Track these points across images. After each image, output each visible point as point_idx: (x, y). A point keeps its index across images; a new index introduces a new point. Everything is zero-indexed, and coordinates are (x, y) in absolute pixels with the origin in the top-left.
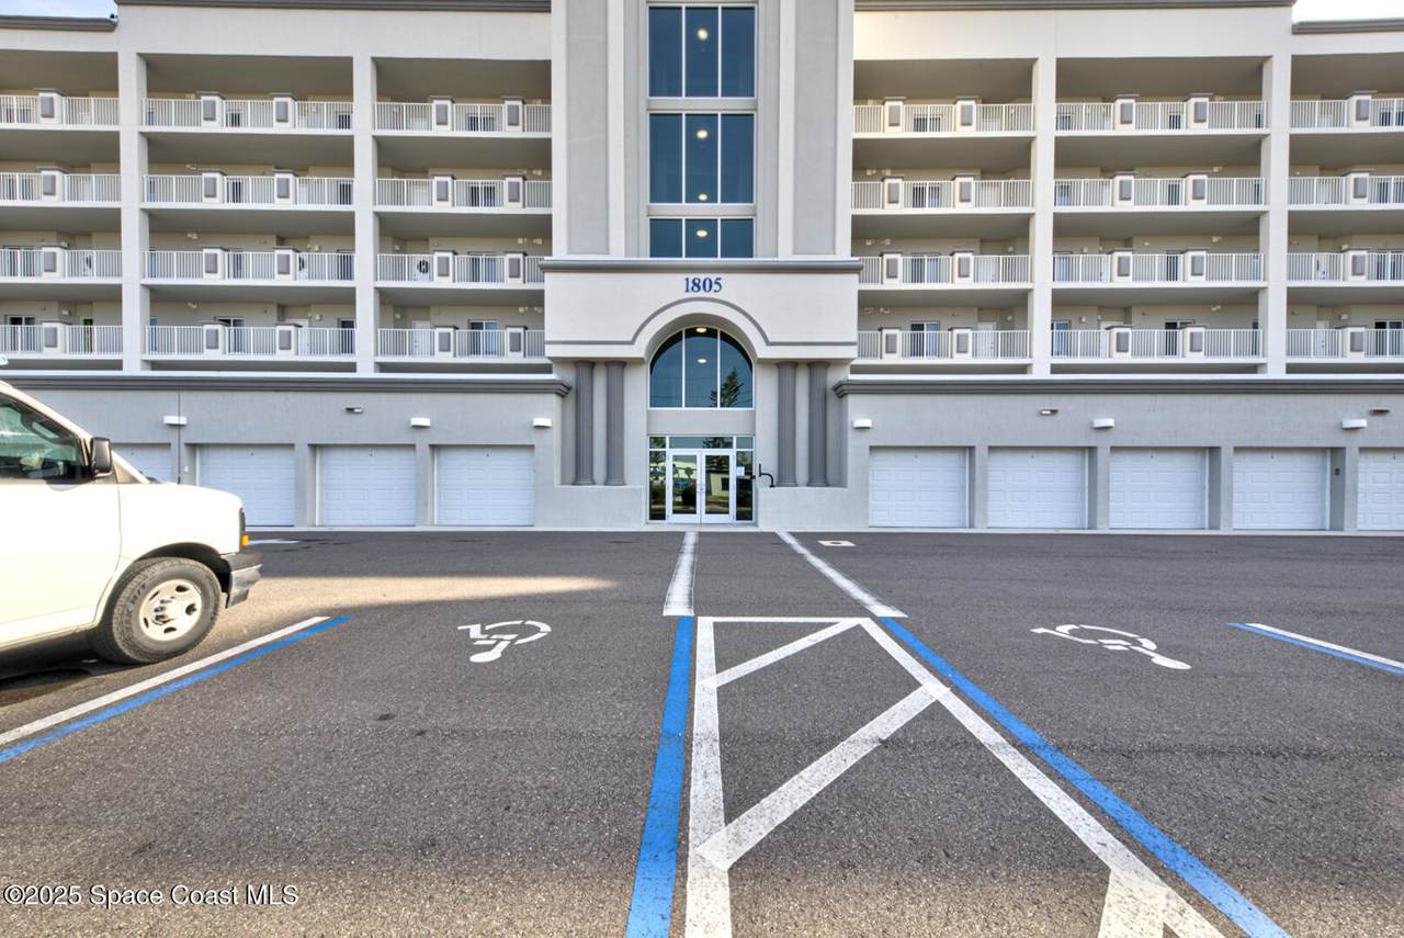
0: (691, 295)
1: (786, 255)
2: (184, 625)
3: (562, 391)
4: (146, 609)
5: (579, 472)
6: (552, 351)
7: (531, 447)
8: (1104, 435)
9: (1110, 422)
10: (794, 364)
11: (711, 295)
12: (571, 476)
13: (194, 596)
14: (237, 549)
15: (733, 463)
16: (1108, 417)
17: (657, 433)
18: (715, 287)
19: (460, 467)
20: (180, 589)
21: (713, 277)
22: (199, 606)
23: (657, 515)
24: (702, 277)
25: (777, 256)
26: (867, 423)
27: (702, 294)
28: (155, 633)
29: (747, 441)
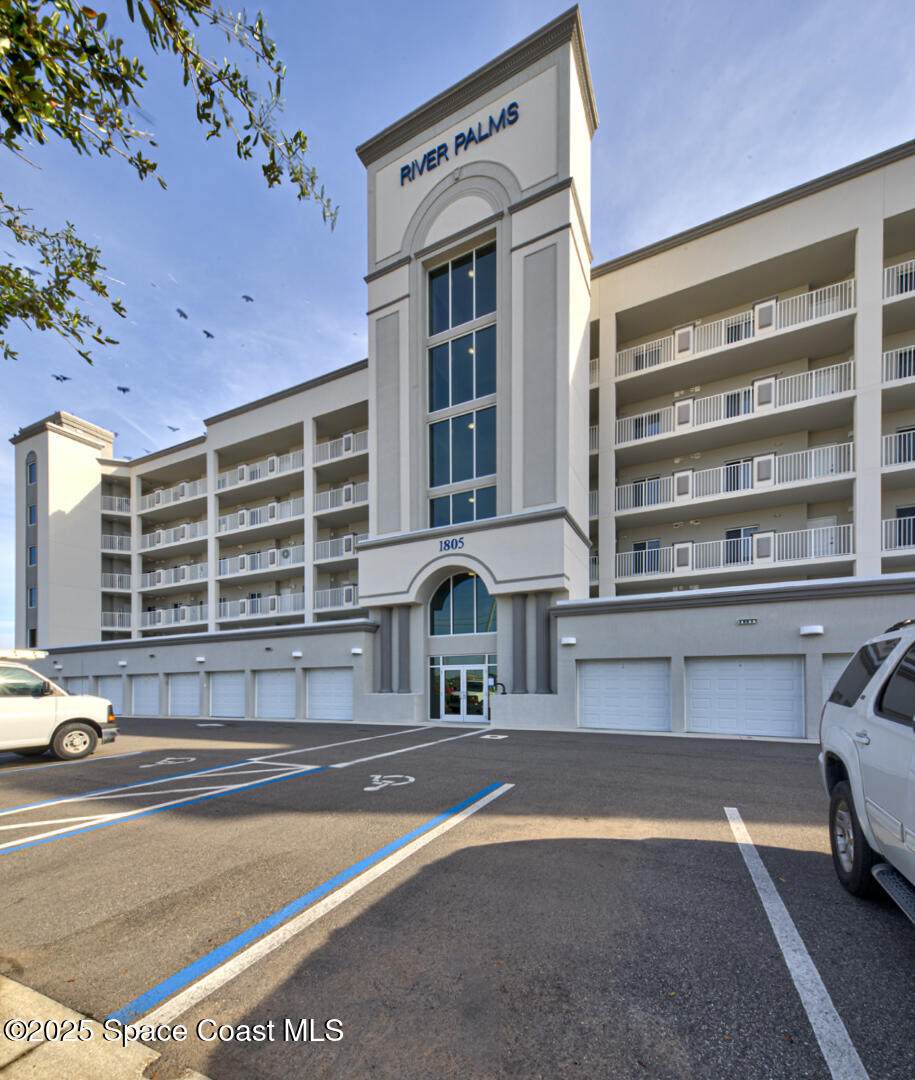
0: (444, 553)
1: (518, 510)
2: (82, 748)
3: (373, 629)
4: (66, 740)
5: (384, 683)
6: (363, 603)
7: (351, 668)
8: (812, 642)
9: (819, 629)
10: (524, 596)
11: (457, 551)
12: (379, 687)
13: (86, 738)
14: (106, 721)
15: (485, 675)
16: (817, 624)
17: (434, 654)
18: (460, 545)
19: (320, 681)
20: (81, 735)
21: (458, 537)
22: (88, 742)
23: (435, 714)
24: (450, 538)
25: (510, 512)
26: (572, 640)
27: (451, 551)
28: (71, 750)
29: (493, 659)
